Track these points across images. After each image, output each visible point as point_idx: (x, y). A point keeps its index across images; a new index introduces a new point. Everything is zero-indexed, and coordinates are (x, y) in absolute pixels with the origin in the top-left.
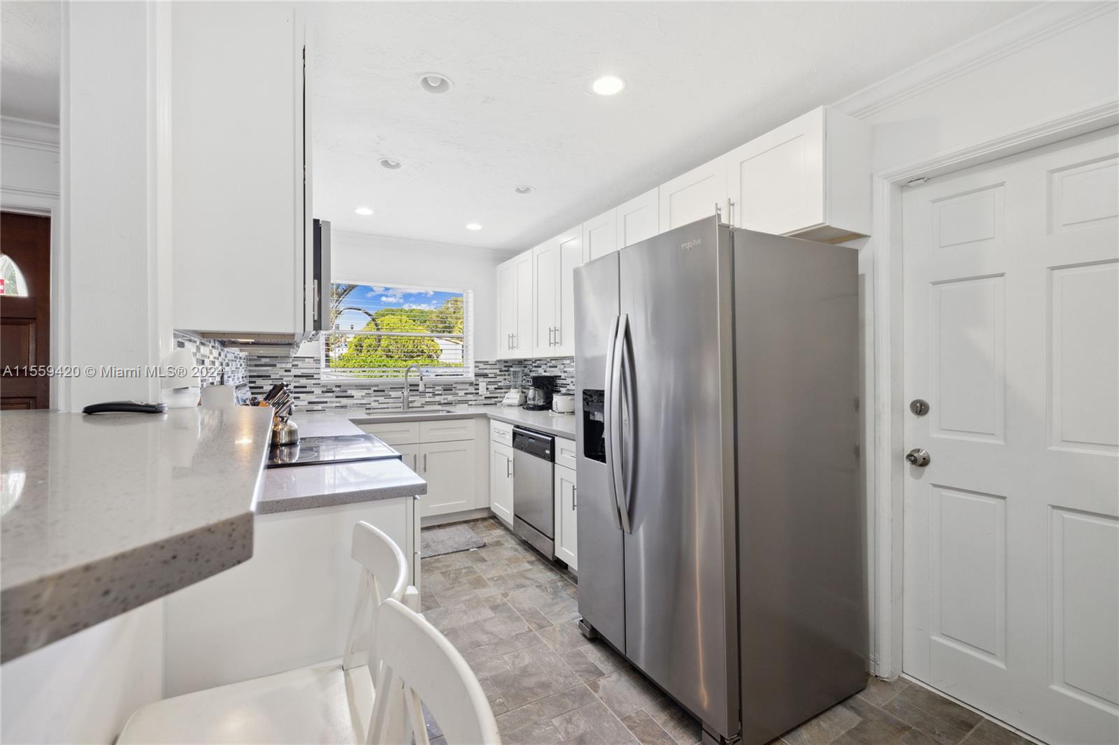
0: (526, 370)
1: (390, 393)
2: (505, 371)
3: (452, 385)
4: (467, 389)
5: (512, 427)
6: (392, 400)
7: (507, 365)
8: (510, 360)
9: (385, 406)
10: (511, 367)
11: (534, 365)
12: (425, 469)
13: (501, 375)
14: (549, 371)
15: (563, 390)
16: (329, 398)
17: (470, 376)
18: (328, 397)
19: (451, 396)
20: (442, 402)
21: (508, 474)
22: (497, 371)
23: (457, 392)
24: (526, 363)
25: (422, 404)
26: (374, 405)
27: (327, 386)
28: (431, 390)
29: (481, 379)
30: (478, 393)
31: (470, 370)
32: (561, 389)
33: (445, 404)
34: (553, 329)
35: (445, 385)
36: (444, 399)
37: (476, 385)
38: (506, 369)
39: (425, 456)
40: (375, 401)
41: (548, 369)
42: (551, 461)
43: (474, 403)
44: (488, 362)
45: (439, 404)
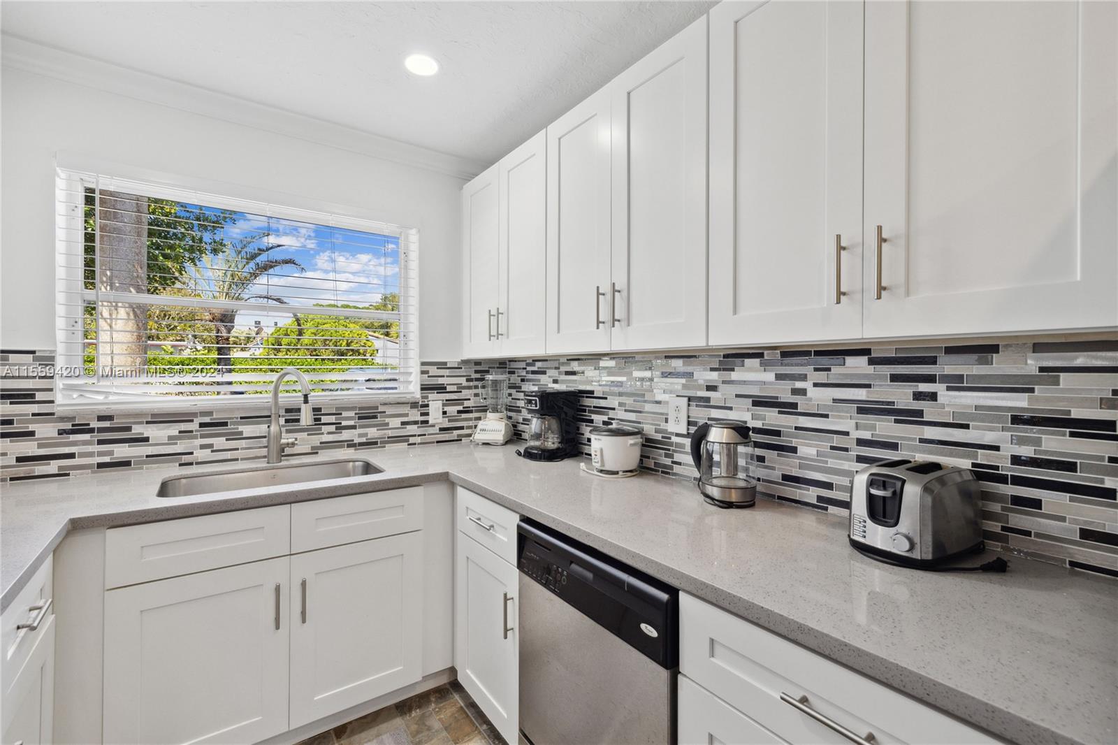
0: (515, 379)
1: (241, 428)
2: (477, 380)
3: (377, 408)
4: (407, 415)
5: (516, 519)
6: (243, 443)
7: (480, 369)
8: (485, 360)
9: (228, 455)
10: (487, 372)
11: (529, 369)
12: (303, 613)
13: (469, 388)
14: (564, 382)
15: (598, 419)
16: (83, 446)
17: (413, 389)
18: (74, 444)
19: (374, 430)
20: (357, 440)
21: (506, 630)
22: (463, 381)
23: (387, 420)
24: (514, 365)
25: (313, 448)
26: (201, 455)
27: (73, 418)
28: (332, 419)
29: (433, 396)
30: (427, 422)
31: (412, 378)
32: (594, 417)
33: (361, 444)
34: (606, 288)
35: (360, 409)
36: (360, 435)
37: (423, 406)
38: (478, 376)
39: (304, 584)
40: (203, 447)
41: (564, 377)
42: (664, 664)
43: (418, 440)
44: (445, 363)
45: (349, 446)
